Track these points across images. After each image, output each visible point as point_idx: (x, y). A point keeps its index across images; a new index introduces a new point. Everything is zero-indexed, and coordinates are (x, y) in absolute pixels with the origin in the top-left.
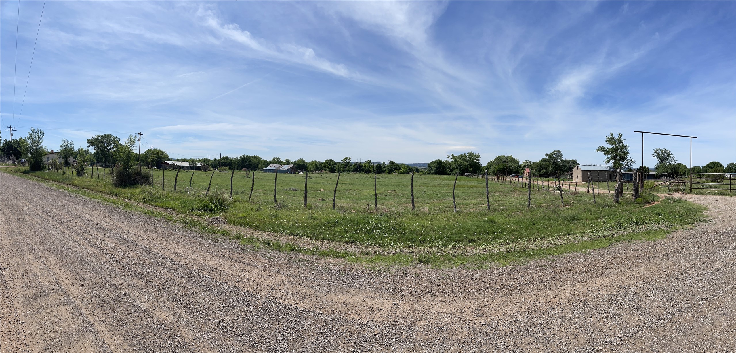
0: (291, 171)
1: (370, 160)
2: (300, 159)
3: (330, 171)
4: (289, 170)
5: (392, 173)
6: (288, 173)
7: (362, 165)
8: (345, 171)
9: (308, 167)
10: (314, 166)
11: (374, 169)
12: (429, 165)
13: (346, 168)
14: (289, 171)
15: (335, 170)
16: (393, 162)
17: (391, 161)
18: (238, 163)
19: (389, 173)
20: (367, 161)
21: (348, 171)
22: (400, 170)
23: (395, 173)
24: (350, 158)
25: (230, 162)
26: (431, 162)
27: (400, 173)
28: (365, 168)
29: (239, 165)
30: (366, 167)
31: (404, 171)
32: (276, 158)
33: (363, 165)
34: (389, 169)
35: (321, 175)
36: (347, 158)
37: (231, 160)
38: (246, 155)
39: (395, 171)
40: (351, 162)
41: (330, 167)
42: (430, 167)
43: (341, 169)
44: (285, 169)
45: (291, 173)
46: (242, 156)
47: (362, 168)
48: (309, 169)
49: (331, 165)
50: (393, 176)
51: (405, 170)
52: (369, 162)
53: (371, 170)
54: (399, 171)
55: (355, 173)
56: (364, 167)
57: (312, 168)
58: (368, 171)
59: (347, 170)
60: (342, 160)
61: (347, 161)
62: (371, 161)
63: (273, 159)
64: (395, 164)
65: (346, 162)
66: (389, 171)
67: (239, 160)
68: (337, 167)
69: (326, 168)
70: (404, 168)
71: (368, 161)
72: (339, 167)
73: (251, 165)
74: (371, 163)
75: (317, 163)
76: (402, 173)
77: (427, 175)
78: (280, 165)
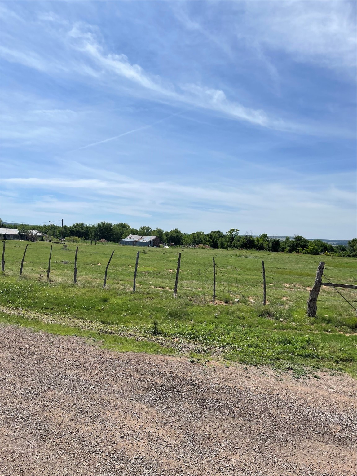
0: (153, 244)
1: (266, 234)
3: (210, 246)
4: (150, 242)
5: (293, 252)
7: (254, 240)
8: (230, 246)
9: (184, 240)
10: (192, 239)
11: (269, 246)
12: (349, 243)
13: (231, 242)
15: (217, 245)
16: (301, 237)
17: (298, 236)
18: (95, 232)
19: (290, 251)
20: (262, 234)
21: (236, 247)
22: (305, 249)
23: (298, 252)
24: (237, 230)
25: (85, 231)
26: (353, 240)
27: (305, 253)
28: (258, 243)
29: (96, 235)
30: (260, 243)
31: (311, 250)
32: (145, 227)
33: (256, 239)
34: (289, 246)
36: (233, 230)
37: (88, 228)
38: (106, 222)
39: (299, 250)
40: (238, 234)
41: (211, 240)
42: (351, 246)
43: (226, 244)
44: (145, 241)
45: (154, 247)
46: (101, 224)
47: (253, 243)
49: (213, 237)
50: (294, 256)
52: (265, 236)
53: (265, 246)
55: (243, 249)
56: (256, 243)
57: (189, 242)
58: (260, 248)
59: (233, 245)
60: (226, 233)
61: (234, 233)
63: (142, 228)
65: (232, 235)
66: (289, 248)
67: (96, 228)
68: (220, 241)
69: (207, 242)
70: (311, 247)
71: (264, 234)
72: (222, 241)
73: (112, 235)
74: (268, 238)
75: (195, 236)
76: (308, 253)
78: (140, 237)
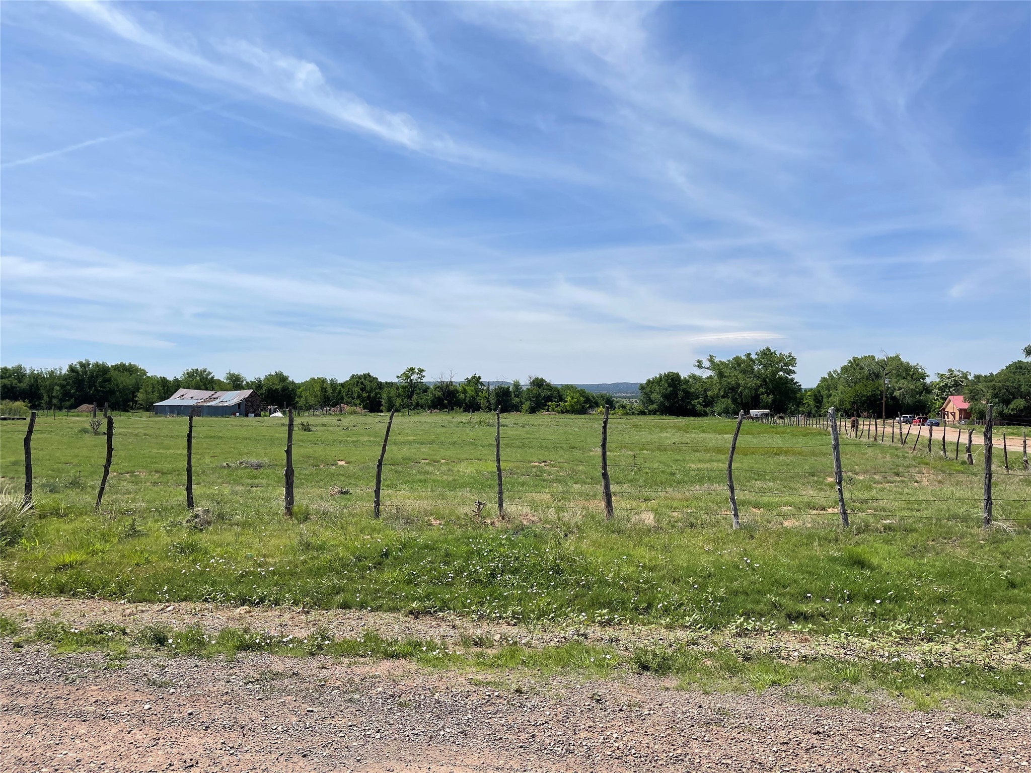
0: (247, 408)
1: (477, 376)
2: (273, 374)
3: (364, 408)
4: (239, 405)
5: (539, 411)
6: (235, 414)
7: (457, 391)
8: (408, 407)
9: (300, 397)
10: (319, 393)
11: (488, 401)
12: (642, 387)
13: (410, 397)
14: (239, 408)
15: (380, 404)
16: (542, 380)
17: (537, 379)
18: (62, 386)
19: (533, 410)
20: (470, 378)
21: (418, 407)
22: (562, 404)
23: (548, 410)
24: (421, 371)
25: (31, 386)
26: (649, 381)
27: (562, 412)
28: (466, 396)
29: (66, 395)
30: (468, 395)
31: (572, 406)
32: (197, 370)
33: (460, 389)
34: (530, 400)
35: (340, 420)
36: (412, 370)
37: (36, 378)
38: (92, 361)
39: (549, 406)
40: (424, 380)
41: (365, 395)
42: (646, 394)
43: (398, 402)
44: (225, 404)
45: (247, 416)
46: (78, 366)
47: (456, 397)
48: (301, 402)
49: (368, 388)
50: (543, 419)
51: (576, 403)
52: (475, 381)
53: (483, 403)
54: (559, 405)
55: (438, 411)
56: (462, 396)
57: (312, 400)
58: (472, 406)
59: (414, 403)
60: (398, 377)
61: (415, 377)
62: (480, 378)
63: (188, 373)
64: (548, 385)
65: (411, 380)
66: (531, 404)
67: (65, 378)
68: (385, 396)
69: (353, 399)
70: (573, 398)
71: (474, 377)
72: (391, 395)
73: (112, 392)
74: (482, 384)
75: (325, 386)
76: (567, 412)
77: (638, 417)
78: (209, 393)
